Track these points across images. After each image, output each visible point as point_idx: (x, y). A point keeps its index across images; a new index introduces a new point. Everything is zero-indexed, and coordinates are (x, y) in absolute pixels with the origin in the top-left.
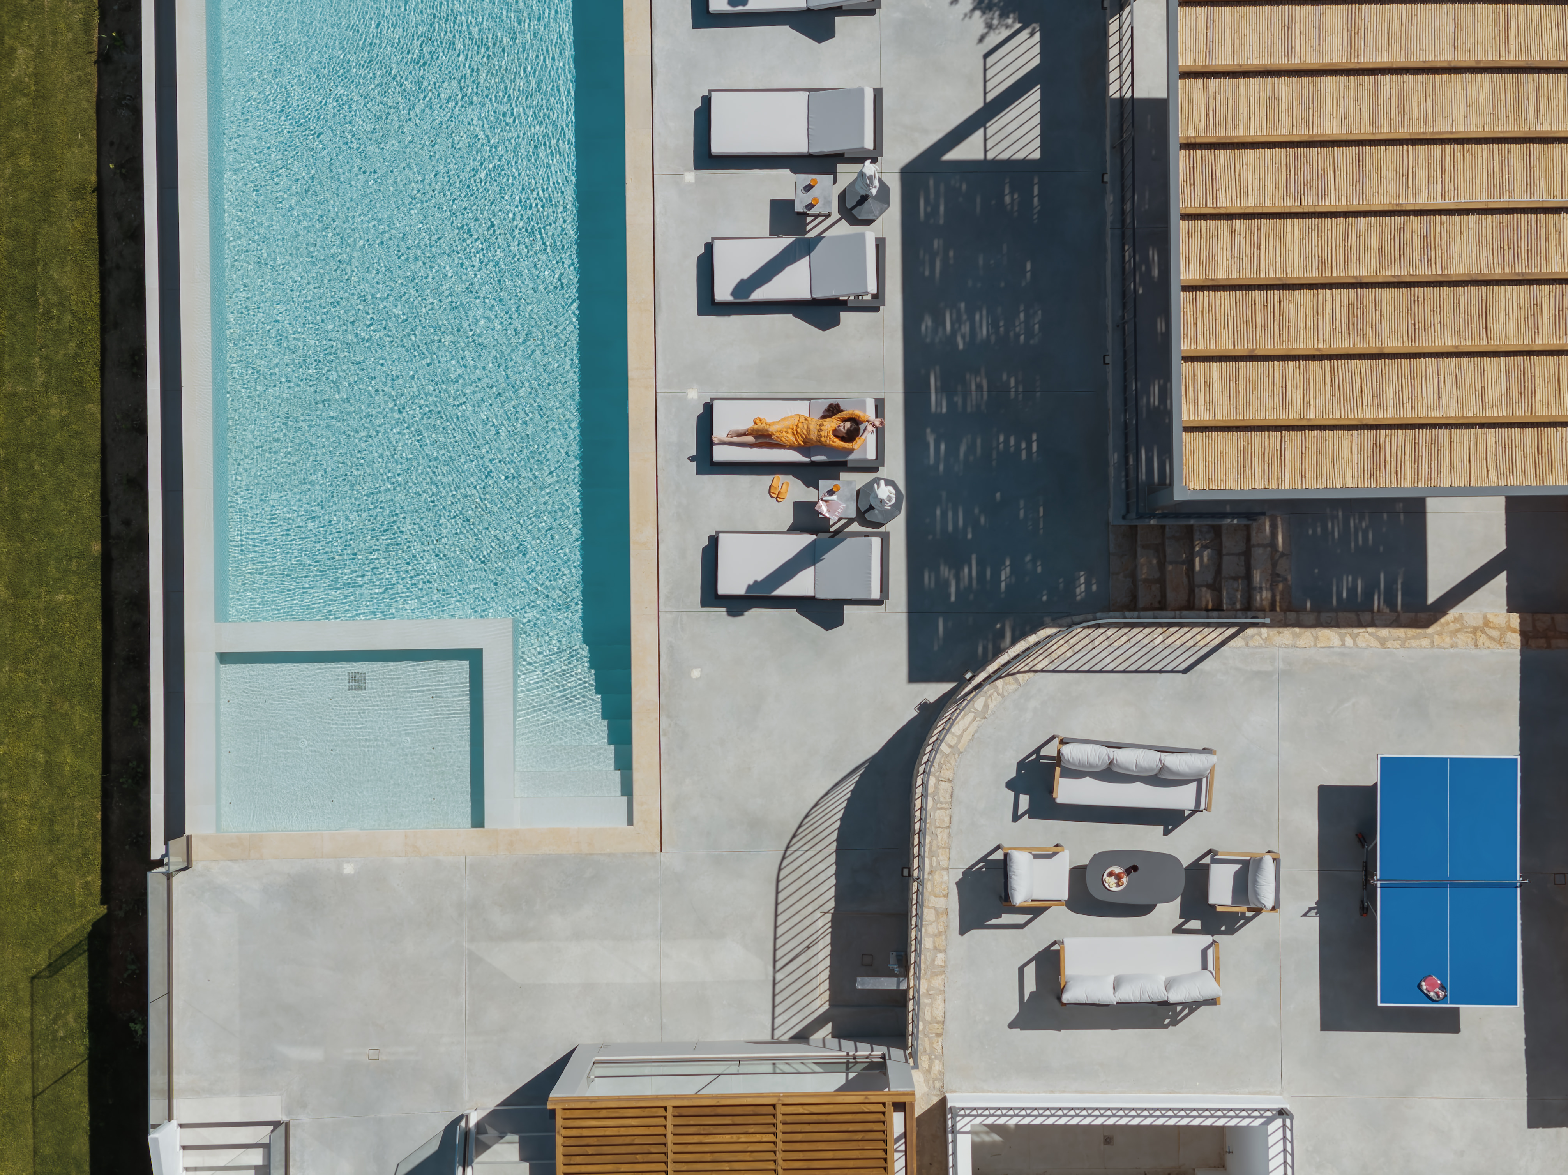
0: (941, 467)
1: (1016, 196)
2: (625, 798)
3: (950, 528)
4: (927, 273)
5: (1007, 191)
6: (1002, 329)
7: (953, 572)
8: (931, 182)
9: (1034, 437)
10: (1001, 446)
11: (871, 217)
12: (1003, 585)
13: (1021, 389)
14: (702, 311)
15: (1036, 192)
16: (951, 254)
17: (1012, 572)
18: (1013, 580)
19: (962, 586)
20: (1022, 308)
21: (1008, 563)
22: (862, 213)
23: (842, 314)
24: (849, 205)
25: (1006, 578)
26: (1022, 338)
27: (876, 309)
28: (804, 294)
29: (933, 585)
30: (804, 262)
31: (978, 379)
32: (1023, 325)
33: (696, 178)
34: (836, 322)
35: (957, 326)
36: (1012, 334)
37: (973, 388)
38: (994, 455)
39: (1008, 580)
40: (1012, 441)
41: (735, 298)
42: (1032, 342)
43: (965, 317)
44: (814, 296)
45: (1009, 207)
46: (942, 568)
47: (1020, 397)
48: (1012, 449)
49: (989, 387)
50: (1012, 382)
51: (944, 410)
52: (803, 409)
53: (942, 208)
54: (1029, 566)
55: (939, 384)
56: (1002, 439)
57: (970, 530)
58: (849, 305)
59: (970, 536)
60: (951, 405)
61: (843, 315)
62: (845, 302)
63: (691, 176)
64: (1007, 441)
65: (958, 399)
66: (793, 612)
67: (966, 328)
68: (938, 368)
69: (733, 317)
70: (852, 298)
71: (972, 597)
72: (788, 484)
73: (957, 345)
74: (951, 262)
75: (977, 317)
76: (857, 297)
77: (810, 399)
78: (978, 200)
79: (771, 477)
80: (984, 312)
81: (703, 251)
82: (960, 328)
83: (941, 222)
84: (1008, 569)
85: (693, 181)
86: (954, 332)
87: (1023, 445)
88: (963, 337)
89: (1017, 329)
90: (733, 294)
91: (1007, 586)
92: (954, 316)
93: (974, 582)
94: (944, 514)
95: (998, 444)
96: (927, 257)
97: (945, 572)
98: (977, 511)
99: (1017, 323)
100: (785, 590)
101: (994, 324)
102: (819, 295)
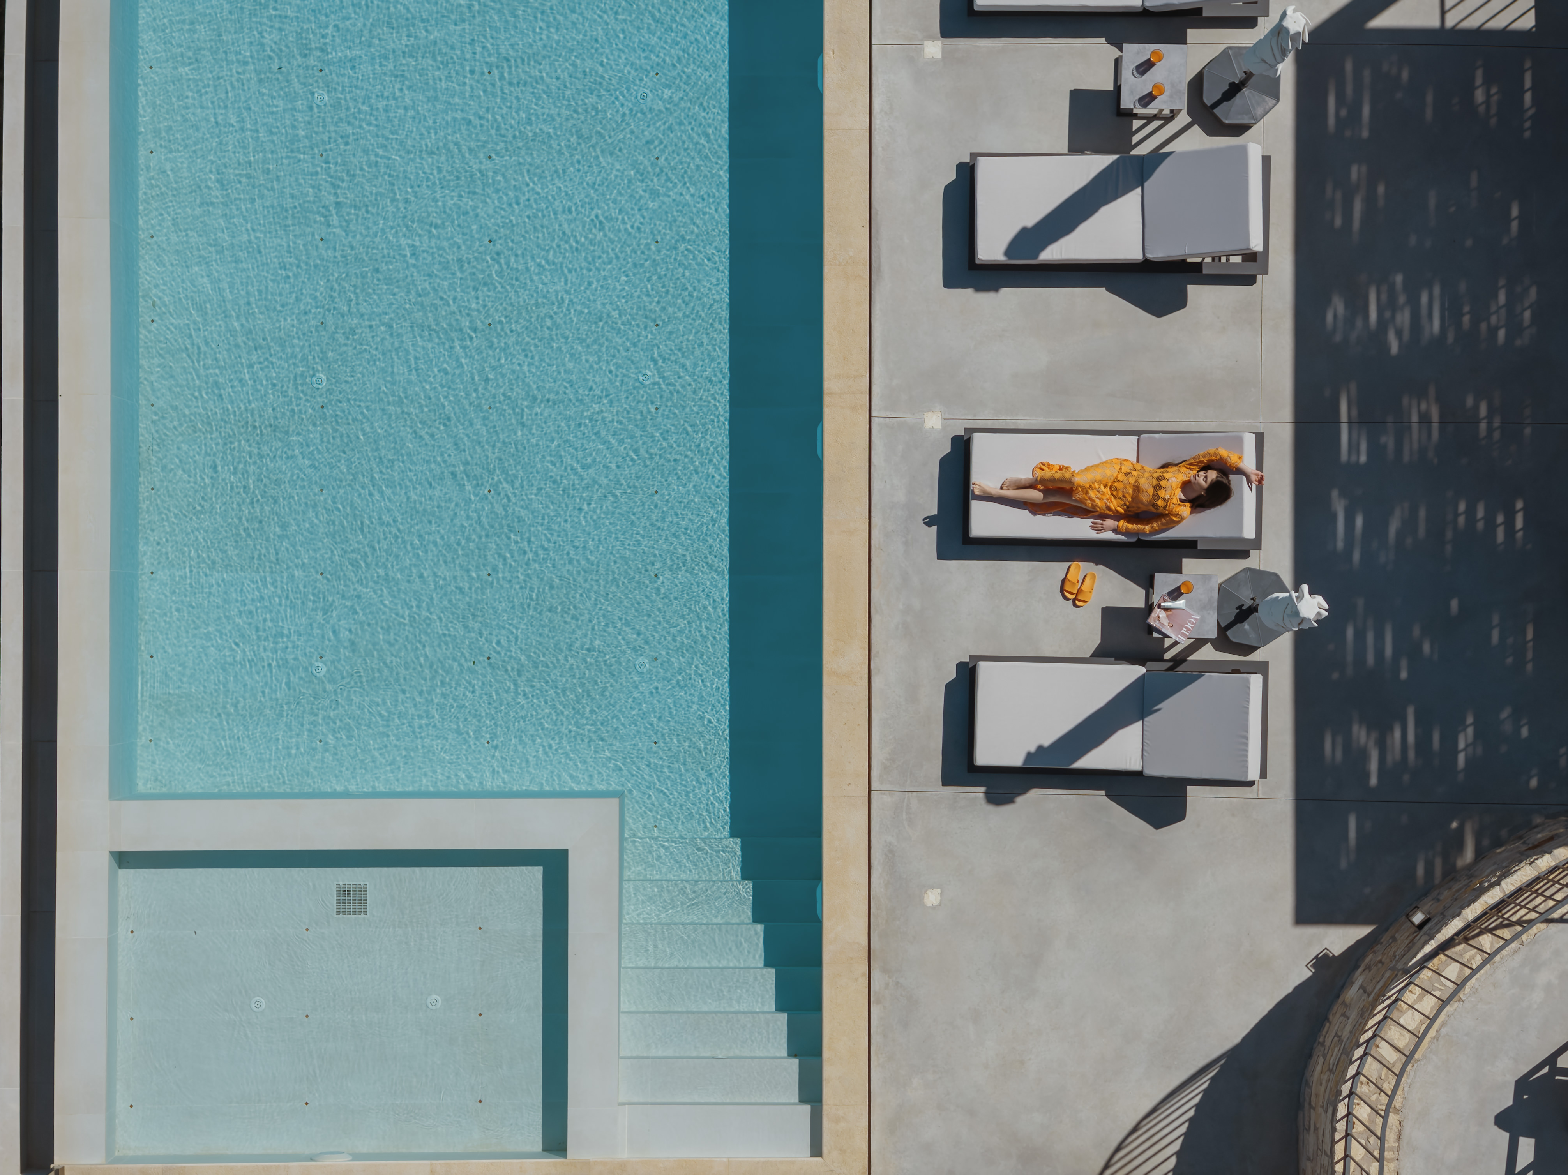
0: (1356, 556)
1: (1494, 90)
2: (807, 1108)
3: (1370, 659)
4: (1338, 222)
5: (1479, 81)
6: (1466, 319)
7: (1374, 735)
8: (1349, 66)
9: (1519, 505)
10: (1461, 520)
11: (1245, 121)
12: (1461, 758)
13: (1497, 421)
14: (951, 280)
15: (1528, 83)
16: (1381, 189)
17: (1476, 735)
18: (1479, 751)
19: (1389, 759)
20: (1502, 282)
21: (1470, 720)
22: (1229, 114)
23: (1190, 288)
24: (1208, 100)
25: (1467, 746)
26: (1502, 333)
27: (1250, 280)
28: (1133, 252)
29: (1339, 754)
30: (1133, 198)
31: (1424, 406)
32: (1503, 312)
33: (943, 52)
34: (1180, 302)
35: (1388, 314)
36: (1483, 326)
37: (1415, 418)
38: (1449, 535)
39: (1470, 750)
40: (1480, 513)
41: (1010, 258)
42: (1518, 342)
43: (1402, 299)
44: (1150, 256)
45: (1482, 109)
46: (1355, 728)
47: (1497, 435)
48: (1480, 525)
49: (1442, 416)
50: (1483, 410)
51: (1363, 459)
52: (1126, 448)
53: (1366, 111)
54: (1508, 727)
55: (1355, 413)
56: (1462, 507)
57: (1404, 663)
58: (1205, 272)
59: (1404, 675)
60: (1375, 450)
61: (1193, 290)
62: (1198, 267)
63: (934, 49)
64: (1471, 512)
65: (1388, 440)
66: (1100, 796)
67: (1404, 318)
68: (1353, 387)
69: (1005, 291)
70: (1208, 260)
71: (1406, 778)
72: (1094, 576)
73: (1386, 347)
74: (1381, 202)
75: (1424, 299)
76: (1216, 258)
77: (1138, 433)
78: (1429, 98)
79: (1066, 565)
80: (1437, 290)
81: (954, 177)
82: (1393, 317)
83: (1365, 134)
84: (1470, 731)
85: (939, 56)
86: (1383, 324)
87: (1500, 519)
88: (1399, 333)
89: (1494, 319)
90: (1007, 253)
91: (1467, 760)
92: (1384, 297)
93: (1411, 755)
94: (1360, 636)
95: (1457, 515)
96: (1339, 195)
97: (1361, 734)
98: (1416, 631)
99: (1493, 308)
100: (1092, 760)
101: (1451, 312)
102: (1158, 254)
